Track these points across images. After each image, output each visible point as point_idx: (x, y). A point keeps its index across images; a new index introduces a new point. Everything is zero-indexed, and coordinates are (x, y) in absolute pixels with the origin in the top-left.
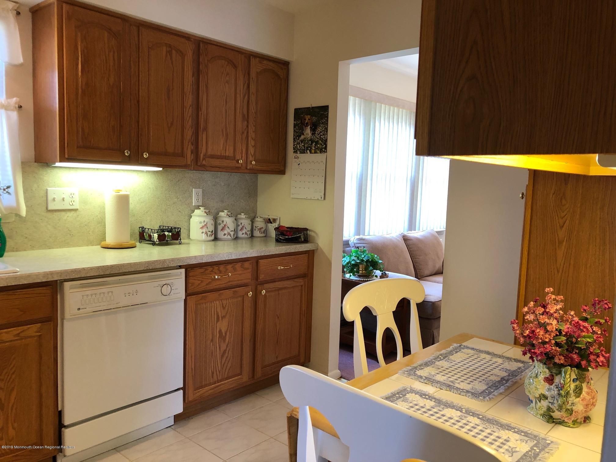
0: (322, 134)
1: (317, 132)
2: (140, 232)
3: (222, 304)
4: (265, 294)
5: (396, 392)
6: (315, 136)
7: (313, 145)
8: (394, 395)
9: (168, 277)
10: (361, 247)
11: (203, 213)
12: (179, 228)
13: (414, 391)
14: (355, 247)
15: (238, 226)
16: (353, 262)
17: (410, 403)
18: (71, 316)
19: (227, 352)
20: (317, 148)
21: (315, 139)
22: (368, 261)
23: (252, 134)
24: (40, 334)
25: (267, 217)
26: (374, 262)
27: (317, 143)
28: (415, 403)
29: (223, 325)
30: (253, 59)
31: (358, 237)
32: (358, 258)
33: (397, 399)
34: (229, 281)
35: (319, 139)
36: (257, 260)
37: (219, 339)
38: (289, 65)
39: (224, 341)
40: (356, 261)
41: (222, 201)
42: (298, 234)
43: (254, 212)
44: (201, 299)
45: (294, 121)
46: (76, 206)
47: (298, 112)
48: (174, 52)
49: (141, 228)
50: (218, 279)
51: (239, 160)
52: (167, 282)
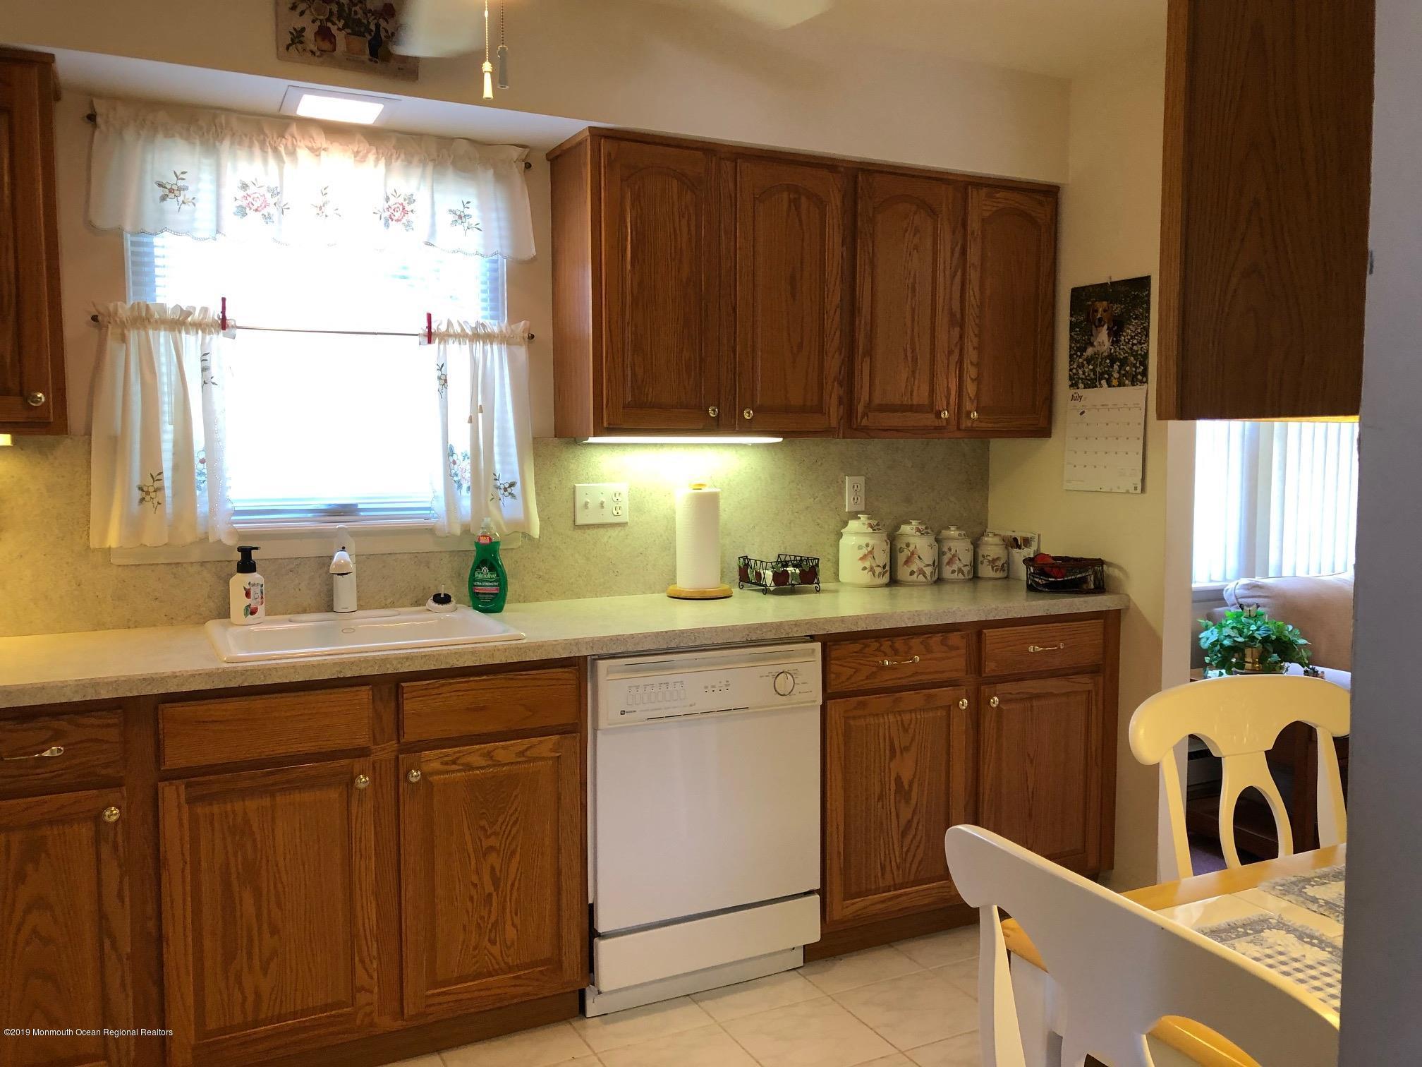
0: (1135, 342)
1: (1123, 338)
2: (740, 567)
3: (902, 721)
4: (998, 706)
5: (1240, 923)
6: (1119, 347)
7: (1116, 367)
8: (1233, 928)
9: (789, 657)
10: (1249, 606)
11: (866, 526)
12: (815, 559)
13: (1284, 925)
14: (1238, 606)
15: (941, 554)
16: (1227, 642)
17: (1268, 948)
18: (609, 724)
19: (914, 825)
20: (1124, 375)
21: (1119, 353)
22: (1266, 640)
23: (971, 355)
24: (558, 754)
25: (1009, 533)
26: (1285, 642)
27: (1124, 362)
28: (1280, 949)
29: (905, 768)
30: (975, 193)
31: (1244, 581)
32: (1241, 633)
33: (1238, 937)
34: (916, 673)
35: (1128, 353)
36: (979, 628)
37: (895, 797)
38: (1057, 193)
39: (908, 801)
40: (1236, 639)
41: (908, 500)
42: (1080, 573)
43: (981, 524)
44: (855, 708)
45: (1071, 316)
46: (625, 517)
47: (1079, 295)
48: (803, 199)
49: (742, 559)
50: (891, 668)
51: (940, 412)
52: (786, 668)
